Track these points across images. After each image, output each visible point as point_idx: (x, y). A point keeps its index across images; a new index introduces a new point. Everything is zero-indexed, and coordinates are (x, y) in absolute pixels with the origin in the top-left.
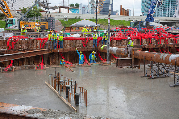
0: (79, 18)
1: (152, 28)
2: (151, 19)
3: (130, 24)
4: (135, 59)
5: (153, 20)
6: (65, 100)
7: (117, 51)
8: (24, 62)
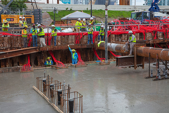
0: (71, 10)
1: (157, 19)
2: (155, 8)
3: (132, 15)
4: (137, 56)
5: (159, 10)
6: (57, 108)
7: (117, 48)
8: (7, 64)
